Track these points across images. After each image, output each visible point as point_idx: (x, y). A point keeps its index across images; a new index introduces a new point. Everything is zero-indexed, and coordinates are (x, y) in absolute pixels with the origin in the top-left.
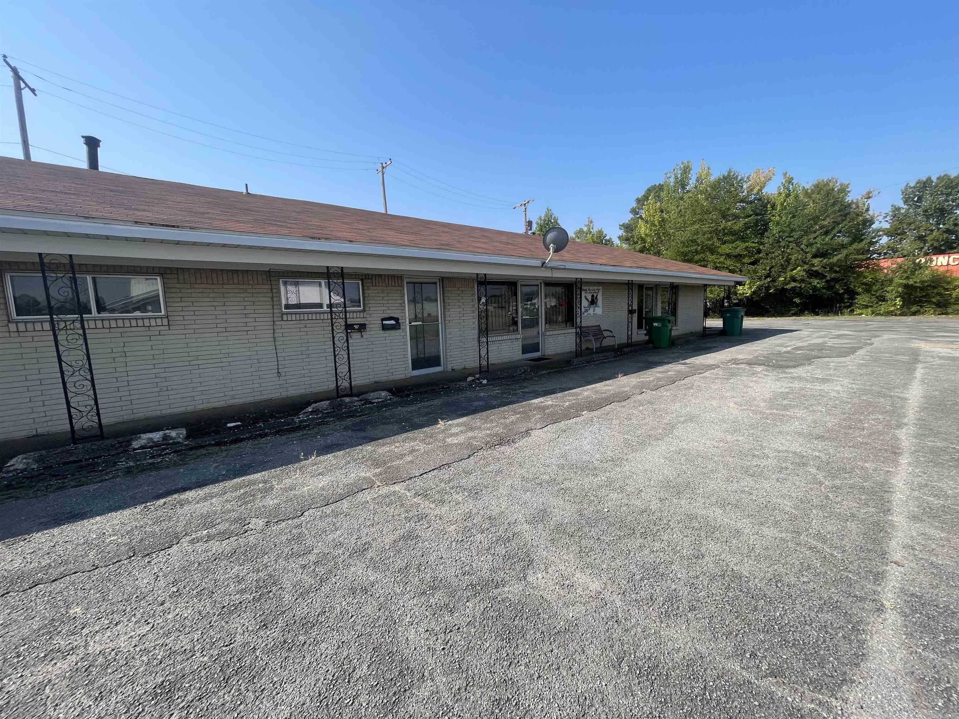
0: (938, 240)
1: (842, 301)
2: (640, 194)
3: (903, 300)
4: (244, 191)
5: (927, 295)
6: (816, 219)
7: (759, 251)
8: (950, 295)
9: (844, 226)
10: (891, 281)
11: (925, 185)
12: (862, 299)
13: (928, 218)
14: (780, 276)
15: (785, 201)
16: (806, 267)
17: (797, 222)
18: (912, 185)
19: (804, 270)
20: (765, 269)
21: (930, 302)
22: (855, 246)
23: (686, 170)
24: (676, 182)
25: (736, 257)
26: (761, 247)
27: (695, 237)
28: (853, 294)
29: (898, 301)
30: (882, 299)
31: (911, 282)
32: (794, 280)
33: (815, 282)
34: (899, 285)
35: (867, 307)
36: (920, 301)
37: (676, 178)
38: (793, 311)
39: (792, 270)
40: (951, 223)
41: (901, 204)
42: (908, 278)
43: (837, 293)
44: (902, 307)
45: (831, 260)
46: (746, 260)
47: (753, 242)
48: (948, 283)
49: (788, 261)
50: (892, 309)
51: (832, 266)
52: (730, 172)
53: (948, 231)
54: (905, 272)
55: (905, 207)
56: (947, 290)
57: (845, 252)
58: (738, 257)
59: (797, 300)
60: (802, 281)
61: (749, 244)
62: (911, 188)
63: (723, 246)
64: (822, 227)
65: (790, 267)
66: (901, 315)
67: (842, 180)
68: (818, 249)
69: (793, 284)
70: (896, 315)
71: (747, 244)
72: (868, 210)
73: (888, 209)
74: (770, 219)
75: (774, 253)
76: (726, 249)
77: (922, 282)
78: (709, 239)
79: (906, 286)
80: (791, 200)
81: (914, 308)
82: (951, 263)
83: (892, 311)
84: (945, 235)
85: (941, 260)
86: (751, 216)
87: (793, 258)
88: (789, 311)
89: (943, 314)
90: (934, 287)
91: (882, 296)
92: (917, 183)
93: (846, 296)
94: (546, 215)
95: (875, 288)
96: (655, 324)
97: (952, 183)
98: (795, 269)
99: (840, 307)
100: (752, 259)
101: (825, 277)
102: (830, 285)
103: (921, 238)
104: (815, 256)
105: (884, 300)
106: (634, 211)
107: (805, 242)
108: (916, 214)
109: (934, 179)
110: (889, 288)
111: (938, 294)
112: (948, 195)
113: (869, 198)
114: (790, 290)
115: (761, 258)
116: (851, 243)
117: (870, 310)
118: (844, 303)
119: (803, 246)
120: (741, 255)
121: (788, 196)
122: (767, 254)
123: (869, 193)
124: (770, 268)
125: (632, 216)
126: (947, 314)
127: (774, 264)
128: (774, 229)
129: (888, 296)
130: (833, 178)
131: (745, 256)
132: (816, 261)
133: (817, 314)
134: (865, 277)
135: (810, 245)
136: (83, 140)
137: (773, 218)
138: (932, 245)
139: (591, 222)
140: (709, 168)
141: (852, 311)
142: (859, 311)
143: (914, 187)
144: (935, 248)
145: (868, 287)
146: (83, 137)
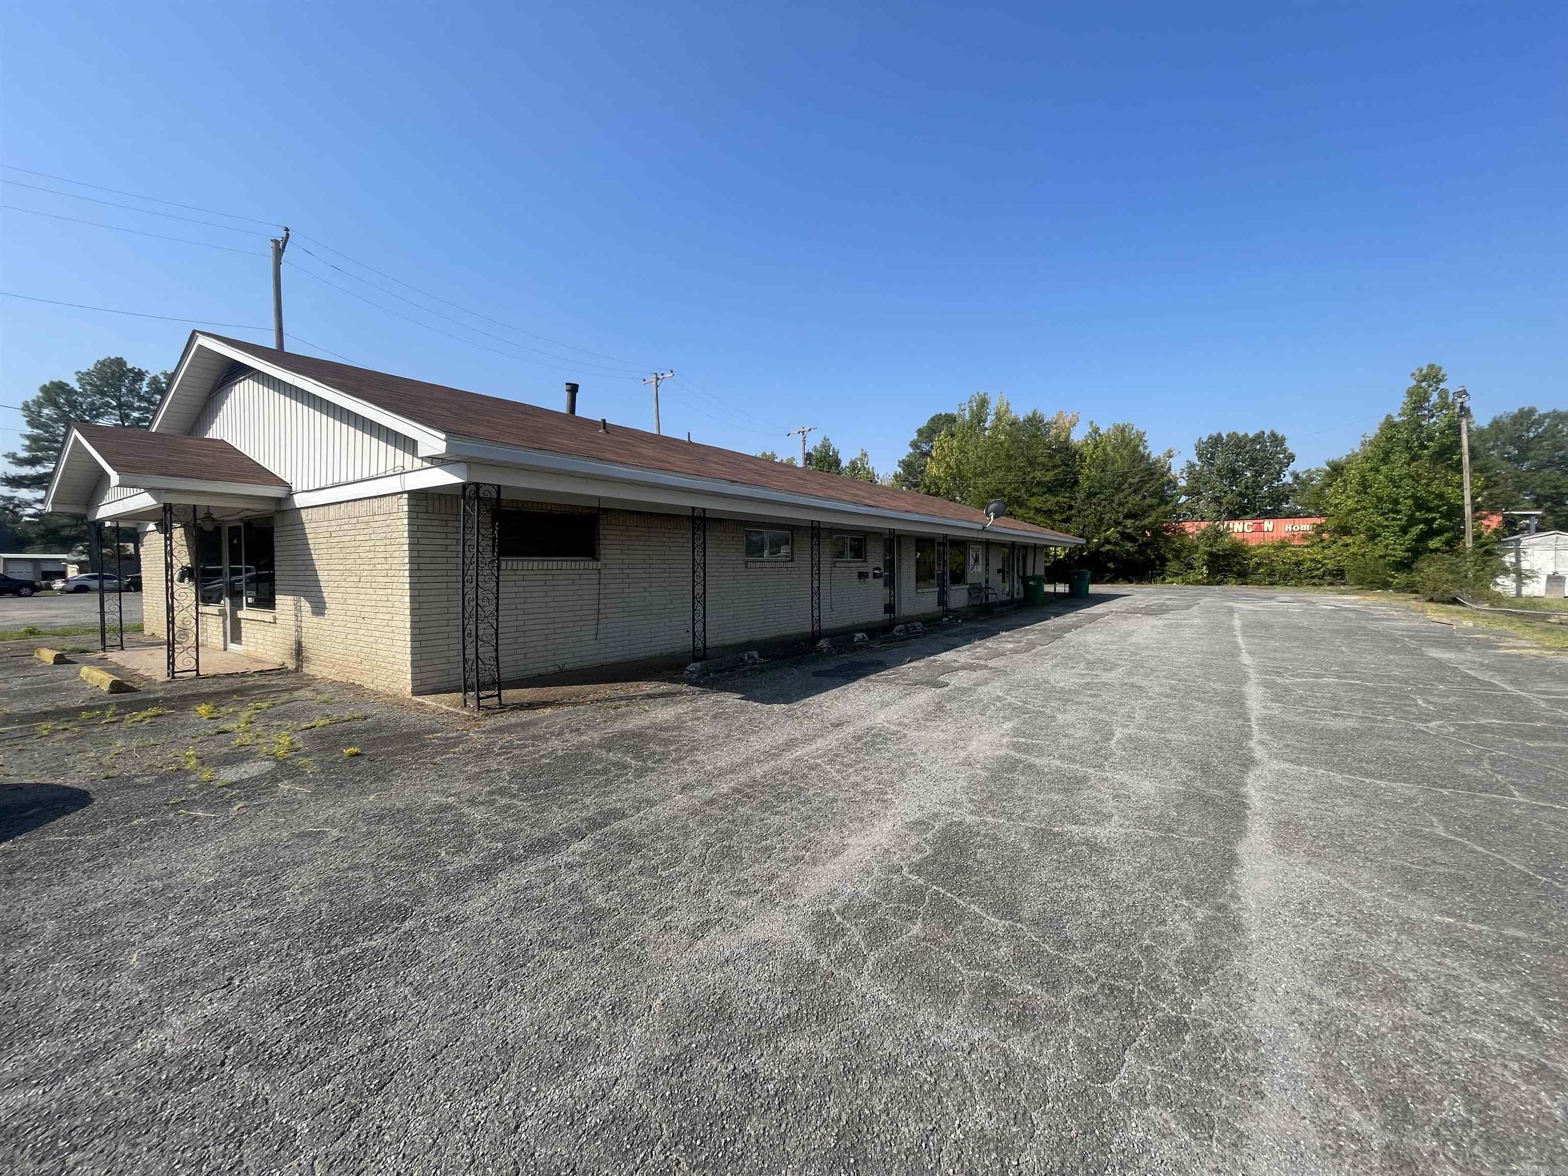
0: (1232, 504)
1: (1154, 568)
2: (923, 423)
3: (1209, 568)
4: (687, 440)
5: (1228, 565)
6: (1124, 476)
7: (1071, 507)
8: (1248, 564)
9: (1151, 486)
10: (1197, 547)
11: (1216, 441)
12: (1173, 566)
13: (1222, 477)
14: (1093, 537)
15: (1094, 453)
16: (1120, 528)
17: (1108, 477)
18: (1205, 440)
19: (1118, 532)
20: (1078, 529)
21: (1231, 571)
22: (1162, 508)
23: (983, 403)
24: (972, 417)
25: (1045, 512)
26: (1073, 503)
27: (1001, 486)
28: (1164, 560)
29: (1204, 569)
30: (1190, 567)
31: (1214, 550)
32: (1107, 541)
33: (1129, 546)
34: (1205, 553)
35: (1177, 575)
36: (1223, 570)
37: (972, 411)
38: (1108, 576)
39: (1105, 531)
40: (1243, 486)
41: (1195, 460)
42: (1211, 545)
43: (1148, 558)
44: (1209, 575)
45: (1143, 523)
46: (1057, 517)
47: (1064, 497)
48: (1246, 552)
49: (1101, 520)
50: (1200, 577)
51: (1144, 528)
52: (1035, 414)
53: (1241, 494)
54: (1209, 539)
55: (1199, 463)
56: (1245, 559)
57: (1154, 514)
58: (1049, 513)
59: (1111, 565)
60: (1116, 544)
61: (1059, 498)
62: (1203, 443)
63: (1031, 499)
64: (1131, 485)
65: (1104, 528)
66: (1207, 584)
67: (1139, 427)
68: (1129, 511)
69: (1108, 547)
70: (1203, 584)
71: (1058, 498)
72: (1169, 469)
73: (1184, 465)
74: (1078, 471)
75: (1086, 510)
76: (1035, 502)
77: (1224, 550)
78: (1016, 490)
79: (1211, 554)
80: (1099, 451)
81: (1218, 578)
82: (1246, 530)
83: (1200, 580)
84: (1239, 499)
85: (1237, 526)
86: (1060, 466)
87: (1107, 517)
88: (1102, 578)
89: (1243, 584)
90: (1235, 556)
91: (1190, 564)
92: (1209, 438)
93: (1158, 563)
94: (824, 446)
95: (1183, 555)
96: (1031, 583)
97: (1240, 441)
98: (1108, 530)
99: (1152, 574)
100: (1064, 516)
101: (1137, 540)
102: (1141, 550)
103: (1216, 500)
104: (1127, 517)
105: (1192, 568)
106: (914, 445)
107: (1116, 501)
108: (1211, 473)
109: (1224, 436)
110: (1196, 556)
111: (1238, 563)
112: (1238, 454)
113: (1171, 457)
114: (1104, 553)
115: (1073, 515)
116: (1159, 505)
117: (1180, 577)
118: (1156, 570)
119: (1114, 505)
120: (1050, 511)
121: (1096, 447)
122: (1079, 512)
123: (1170, 451)
124: (1084, 527)
125: (911, 451)
126: (1246, 584)
127: (1087, 523)
128: (1085, 484)
129: (1196, 564)
130: (1129, 424)
131: (1055, 512)
132: (1129, 522)
133: (1131, 582)
134: (1174, 543)
135: (1121, 504)
136: (565, 387)
137: (1082, 471)
138: (1227, 508)
139: (865, 455)
140: (1008, 404)
141: (1164, 579)
142: (1170, 579)
143: (1206, 443)
144: (1230, 512)
145: (1177, 554)
146: (567, 384)
